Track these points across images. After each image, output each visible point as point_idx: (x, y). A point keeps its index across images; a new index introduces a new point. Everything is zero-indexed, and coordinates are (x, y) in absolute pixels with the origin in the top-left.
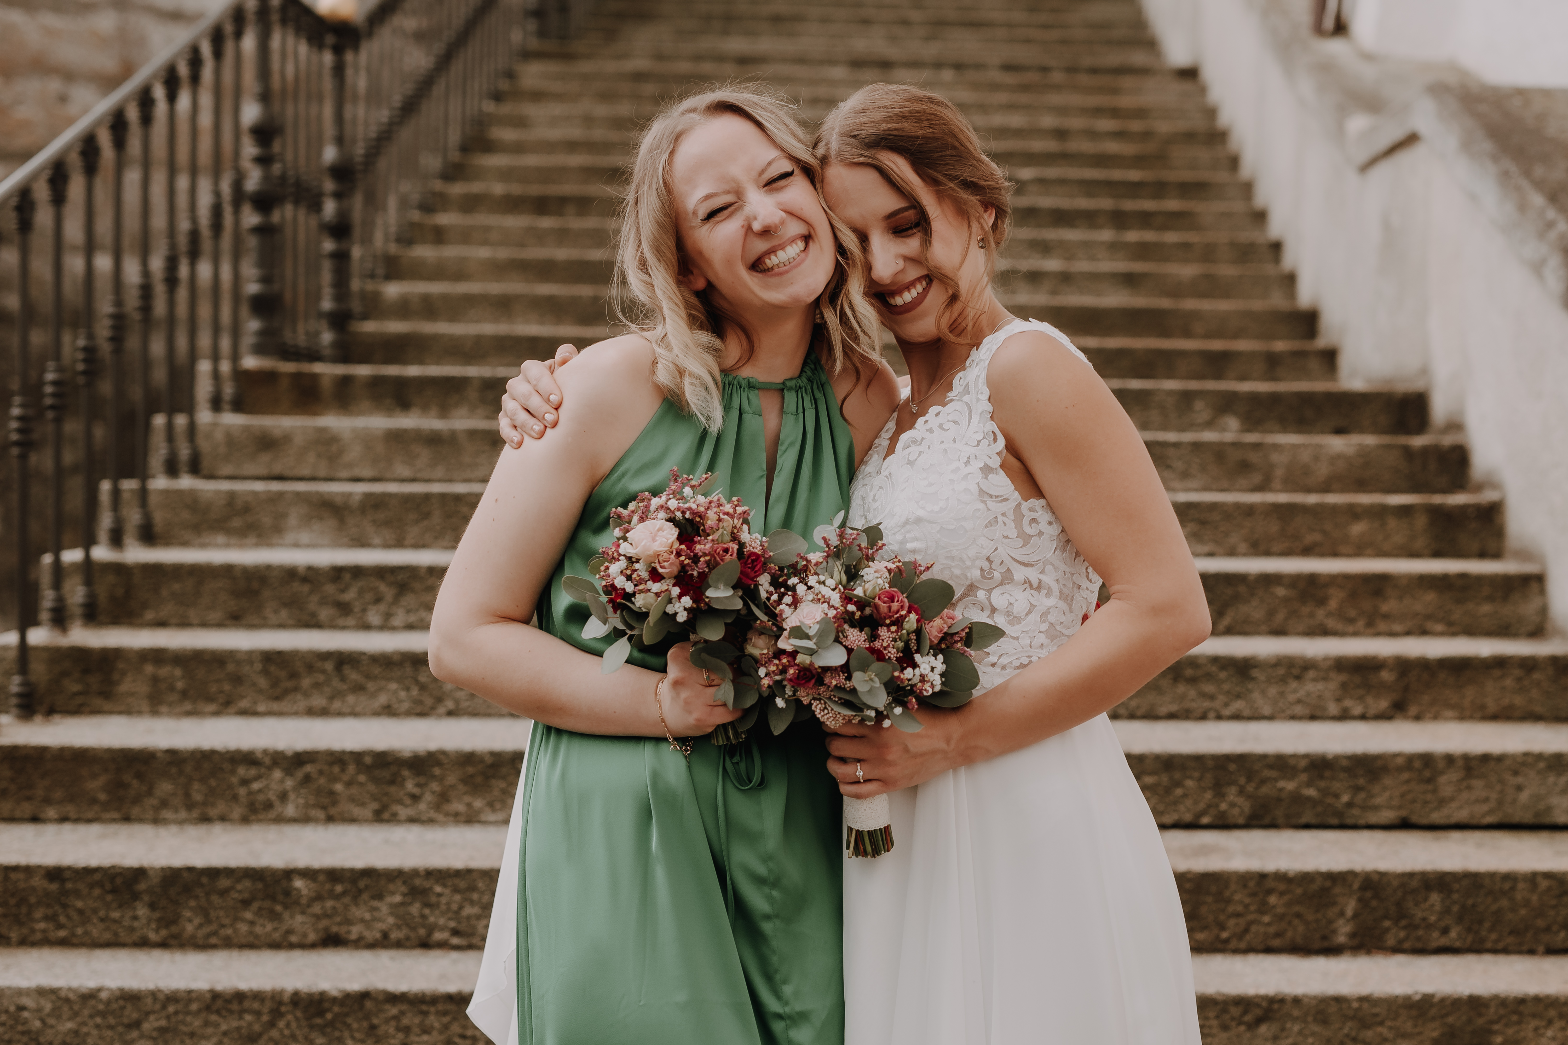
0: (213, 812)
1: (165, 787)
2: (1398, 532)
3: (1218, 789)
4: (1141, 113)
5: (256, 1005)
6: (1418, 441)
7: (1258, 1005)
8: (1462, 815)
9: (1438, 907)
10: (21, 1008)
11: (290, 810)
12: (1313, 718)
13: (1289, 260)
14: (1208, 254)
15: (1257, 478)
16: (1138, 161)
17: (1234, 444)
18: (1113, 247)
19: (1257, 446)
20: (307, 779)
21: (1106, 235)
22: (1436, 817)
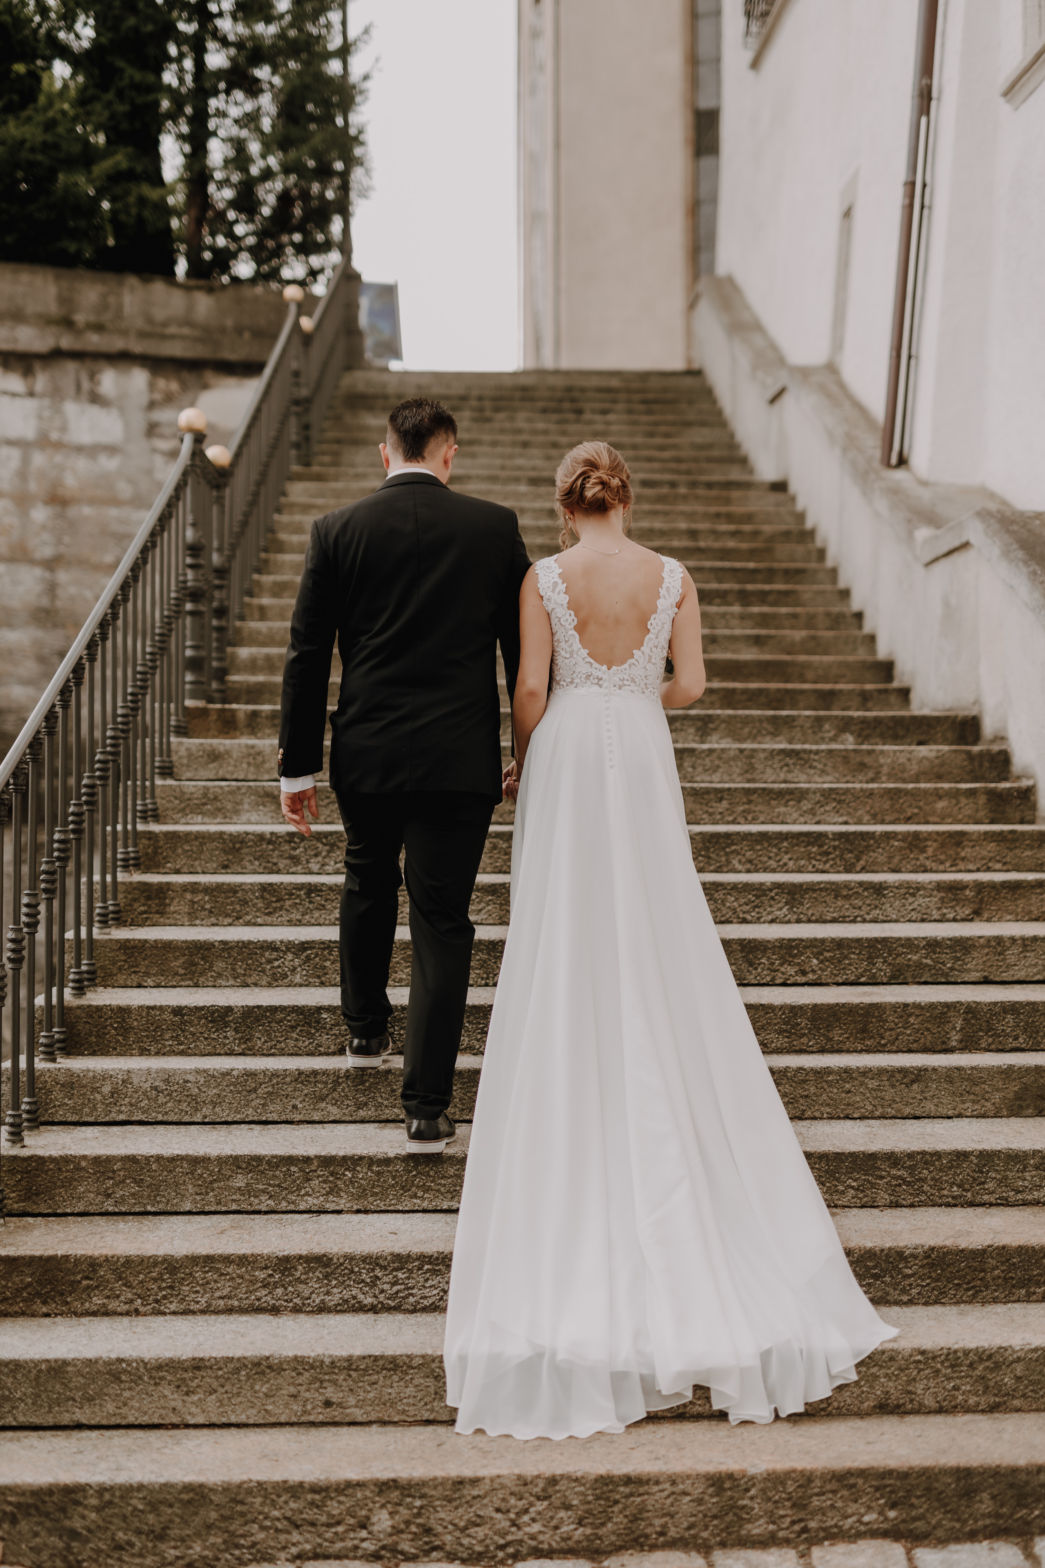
0: (249, 981)
1: (220, 965)
2: (967, 806)
3: (871, 960)
4: (749, 518)
5: (324, 1078)
6: (976, 749)
7: (912, 1073)
8: (1021, 975)
9: (1011, 1024)
10: (187, 1081)
11: (298, 979)
12: (923, 920)
13: (868, 627)
14: (810, 622)
15: (871, 774)
16: (752, 554)
17: (854, 751)
18: (742, 617)
19: (870, 752)
20: (308, 959)
21: (736, 609)
22: (1005, 976)
